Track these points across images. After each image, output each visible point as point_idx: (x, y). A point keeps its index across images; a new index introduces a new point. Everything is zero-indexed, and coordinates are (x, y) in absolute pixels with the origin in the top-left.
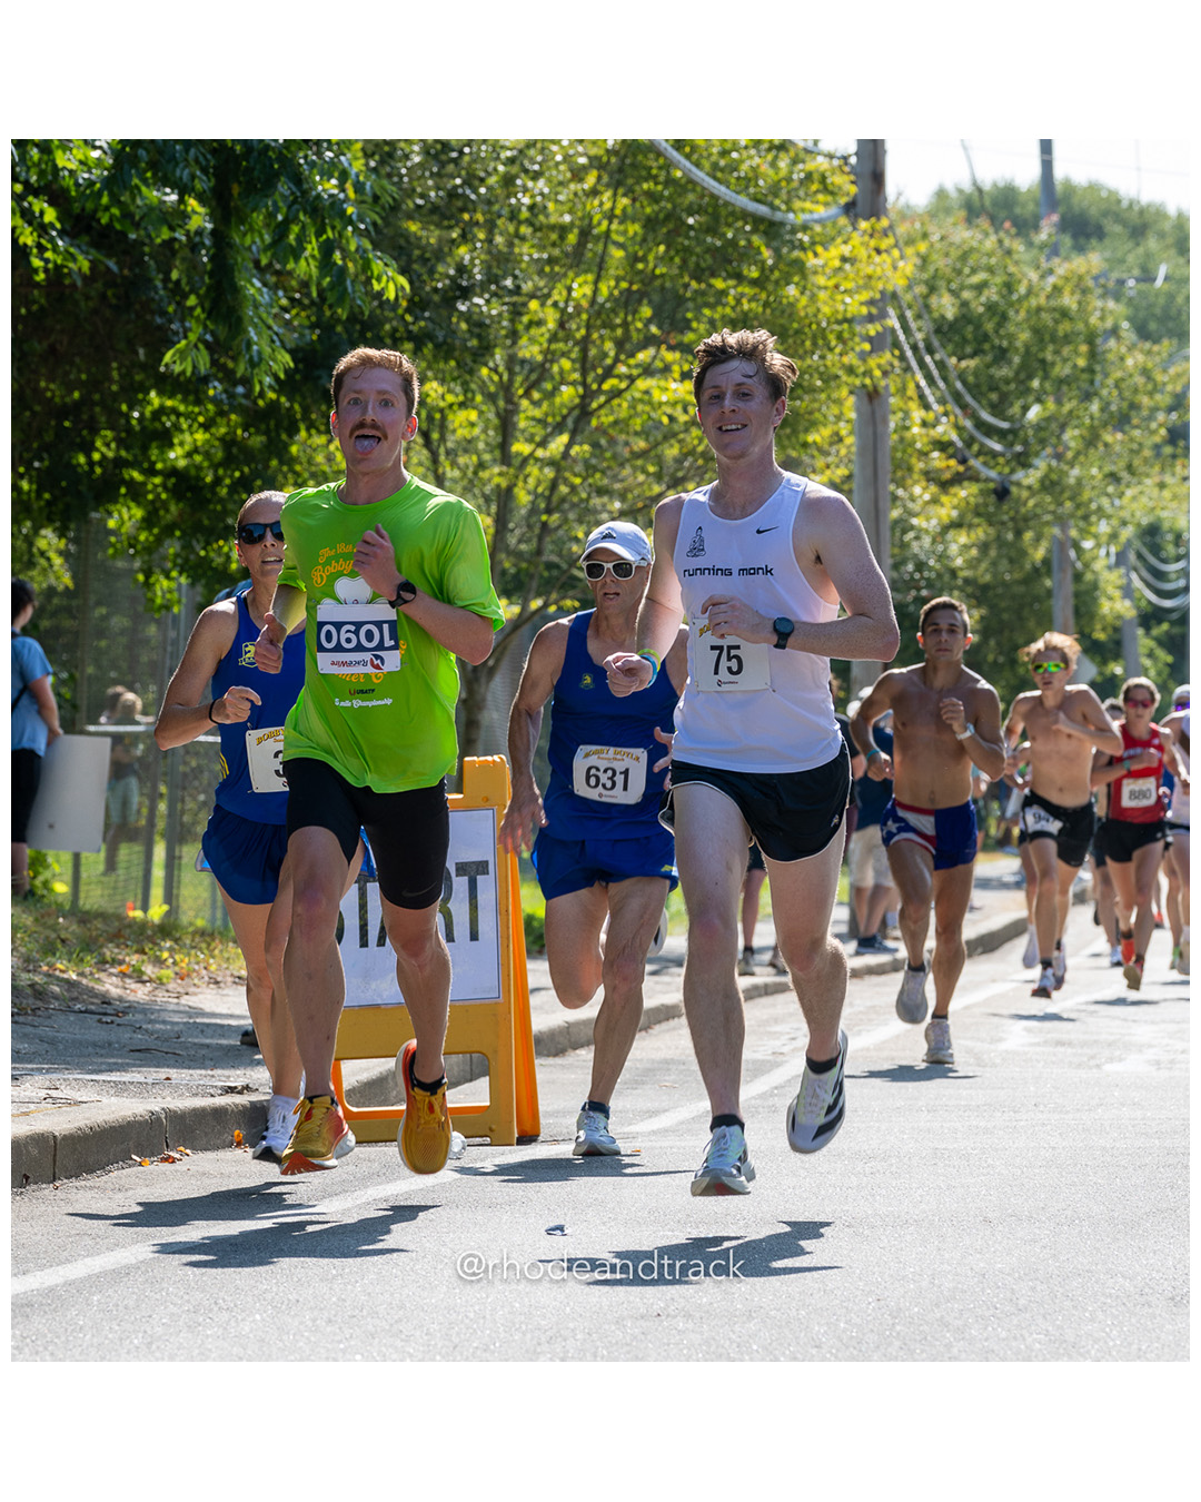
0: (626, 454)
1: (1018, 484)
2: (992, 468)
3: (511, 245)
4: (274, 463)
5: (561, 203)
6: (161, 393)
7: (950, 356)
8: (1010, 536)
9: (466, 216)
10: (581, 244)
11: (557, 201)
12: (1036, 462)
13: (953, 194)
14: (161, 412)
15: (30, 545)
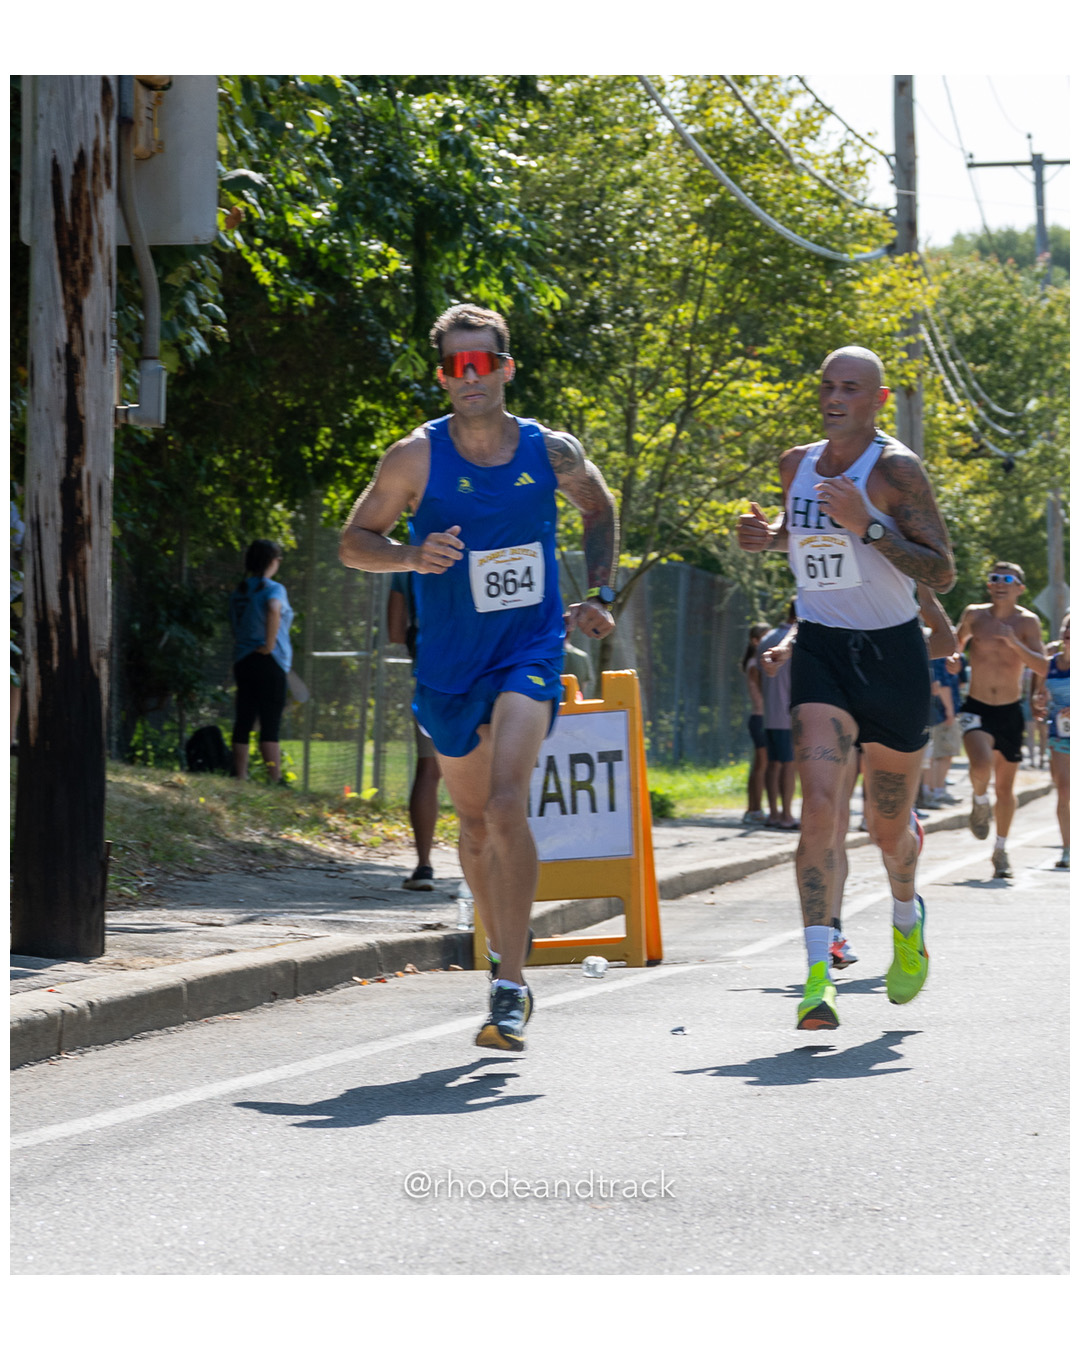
0: (722, 441)
2: (1000, 447)
3: (632, 282)
5: (670, 249)
6: (367, 399)
7: (968, 362)
8: (1014, 500)
9: (595, 260)
10: (684, 280)
11: (666, 248)
12: (1035, 442)
13: (969, 239)
14: (365, 414)
15: (266, 515)
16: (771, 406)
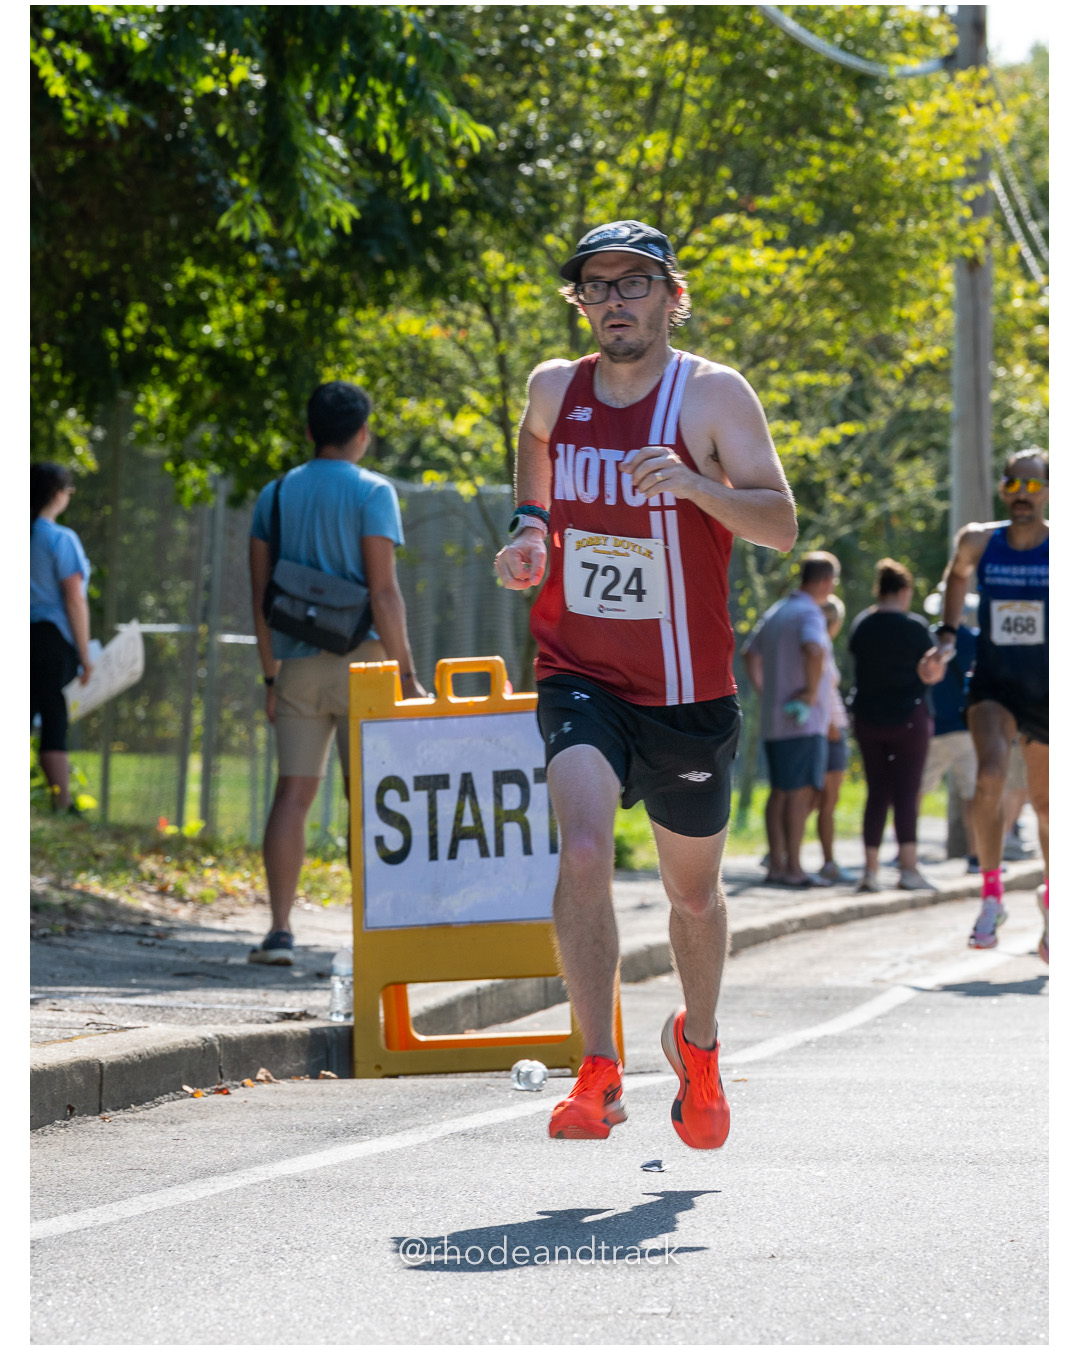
3: (579, 102)
4: (317, 340)
5: (635, 56)
6: (197, 263)
9: (528, 70)
10: (654, 102)
11: (630, 54)
14: (195, 286)
15: (52, 428)
16: (776, 282)
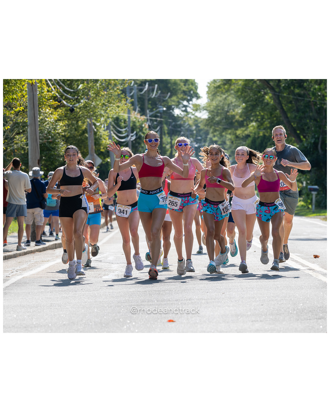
1: (76, 107)
2: (69, 103)
12: (82, 101)
